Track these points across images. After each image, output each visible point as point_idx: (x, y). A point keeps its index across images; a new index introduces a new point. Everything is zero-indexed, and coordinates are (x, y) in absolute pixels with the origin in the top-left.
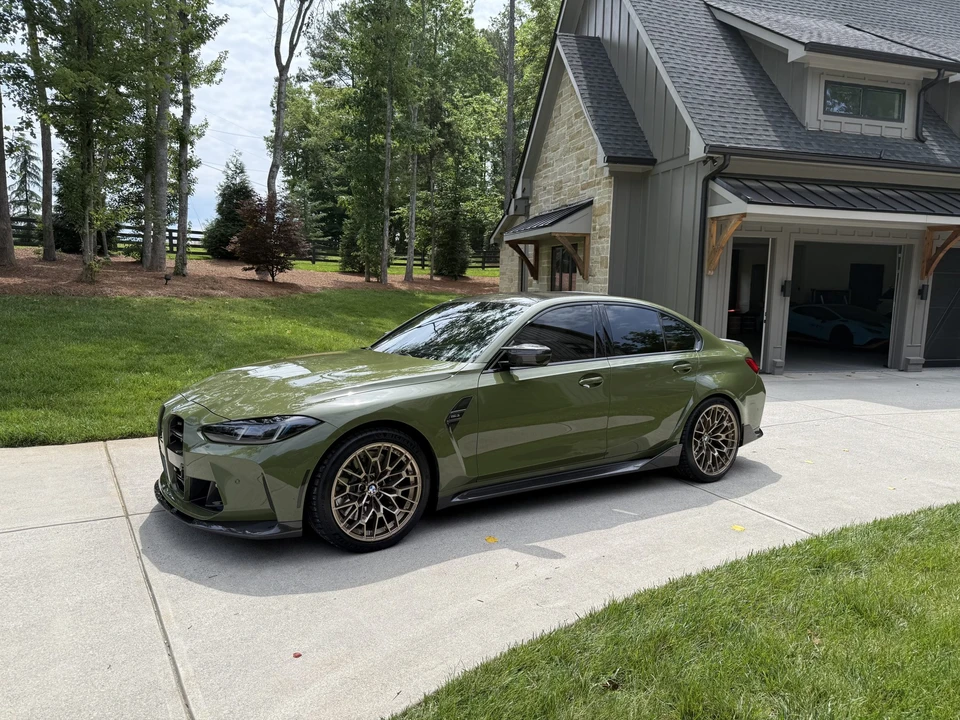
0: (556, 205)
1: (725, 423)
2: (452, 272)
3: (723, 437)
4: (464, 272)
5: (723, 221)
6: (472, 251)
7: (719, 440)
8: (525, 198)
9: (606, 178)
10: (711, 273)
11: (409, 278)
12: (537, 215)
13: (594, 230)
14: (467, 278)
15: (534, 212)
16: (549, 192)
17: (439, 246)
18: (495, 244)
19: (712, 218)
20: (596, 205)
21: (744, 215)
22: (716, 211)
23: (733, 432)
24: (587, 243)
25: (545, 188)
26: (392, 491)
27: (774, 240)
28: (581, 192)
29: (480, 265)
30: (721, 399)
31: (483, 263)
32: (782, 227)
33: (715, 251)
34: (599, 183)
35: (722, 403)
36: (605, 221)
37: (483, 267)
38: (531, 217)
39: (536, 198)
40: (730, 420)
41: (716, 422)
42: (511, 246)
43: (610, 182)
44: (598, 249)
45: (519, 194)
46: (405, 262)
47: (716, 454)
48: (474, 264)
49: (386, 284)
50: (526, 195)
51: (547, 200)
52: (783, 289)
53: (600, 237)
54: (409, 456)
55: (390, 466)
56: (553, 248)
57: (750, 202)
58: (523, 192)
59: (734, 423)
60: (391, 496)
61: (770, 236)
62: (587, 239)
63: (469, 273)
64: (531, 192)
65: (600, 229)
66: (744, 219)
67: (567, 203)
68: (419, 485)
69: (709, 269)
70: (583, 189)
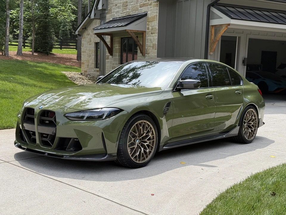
0: (124, 15)
1: (253, 117)
2: (45, 50)
3: (252, 123)
4: (51, 51)
5: (217, 28)
6: (56, 38)
7: (251, 125)
8: (104, 10)
9: (155, 2)
10: (212, 53)
11: (19, 53)
12: (111, 19)
13: (148, 29)
14: (53, 54)
15: (109, 18)
16: (119, 7)
17: (36, 34)
18: (79, 35)
19: (212, 26)
20: (149, 15)
21: (229, 25)
22: (214, 22)
23: (256, 121)
24: (144, 36)
25: (116, 5)
26: (146, 142)
27: (239, 38)
28: (140, 9)
29: (60, 46)
30: (252, 107)
31: (61, 45)
32: (243, 31)
33: (214, 42)
34: (150, 5)
35: (252, 108)
36: (155, 24)
37: (61, 48)
38: (107, 21)
39: (110, 10)
40: (255, 116)
41: (250, 117)
42: (98, 36)
43: (157, 4)
44: (151, 40)
45: (100, 7)
46: (17, 44)
47: (250, 131)
48: (56, 46)
49: (8, 56)
50: (105, 8)
51: (118, 12)
52: (244, 62)
53: (152, 33)
54: (152, 127)
55: (146, 131)
56: (122, 38)
57: (232, 18)
58: (103, 6)
59: (257, 117)
60: (145, 144)
61: (237, 36)
62: (144, 34)
63: (54, 51)
64: (107, 7)
65: (152, 29)
66: (229, 27)
67: (131, 14)
68: (155, 140)
69: (211, 52)
70: (141, 7)
